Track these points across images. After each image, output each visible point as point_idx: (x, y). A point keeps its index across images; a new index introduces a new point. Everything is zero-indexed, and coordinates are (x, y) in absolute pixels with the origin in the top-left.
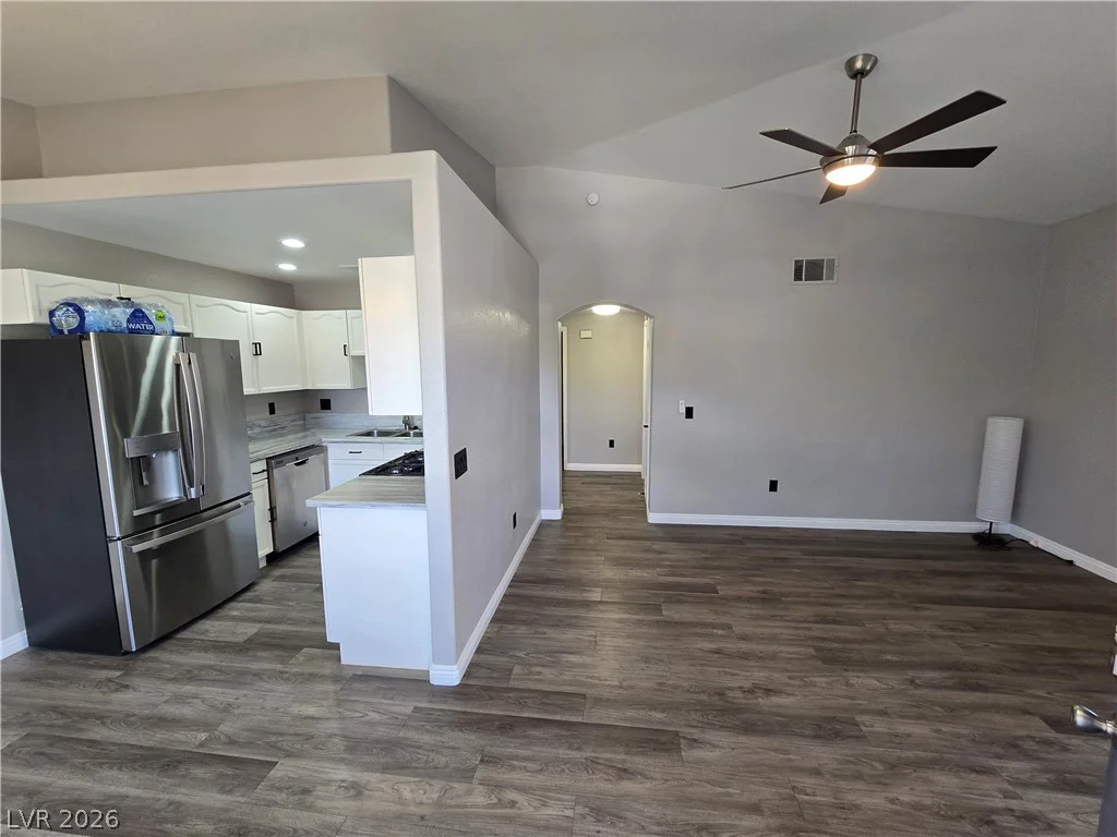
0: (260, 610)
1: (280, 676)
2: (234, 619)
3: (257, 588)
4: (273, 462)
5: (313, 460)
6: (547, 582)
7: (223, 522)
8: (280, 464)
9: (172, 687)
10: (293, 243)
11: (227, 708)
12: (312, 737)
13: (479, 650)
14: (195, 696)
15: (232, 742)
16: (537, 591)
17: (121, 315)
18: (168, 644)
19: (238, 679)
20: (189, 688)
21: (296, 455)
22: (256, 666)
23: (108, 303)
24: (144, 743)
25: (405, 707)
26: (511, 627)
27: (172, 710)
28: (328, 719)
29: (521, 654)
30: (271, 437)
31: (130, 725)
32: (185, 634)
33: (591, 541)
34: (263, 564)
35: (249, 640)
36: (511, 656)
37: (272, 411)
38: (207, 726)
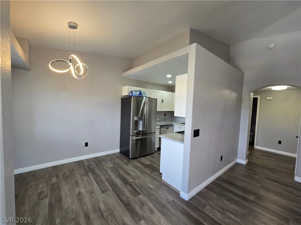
0: (152, 159)
1: (149, 175)
2: (147, 159)
3: (154, 154)
4: (162, 126)
5: (170, 128)
6: (231, 184)
7: (151, 137)
8: (163, 127)
9: (133, 168)
10: (169, 76)
11: (138, 177)
12: (149, 193)
13: (198, 194)
14: (135, 172)
15: (136, 185)
16: (226, 185)
17: (138, 93)
18: (136, 160)
19: (142, 172)
20: (135, 170)
21: (166, 126)
22: (146, 171)
23: (136, 91)
24: (124, 176)
25: (171, 198)
26: (211, 192)
27: (131, 172)
28: (154, 191)
29: (211, 203)
30: (164, 121)
31: (125, 172)
32: (139, 159)
33: (257, 177)
34: (157, 150)
35: (148, 165)
36: (207, 202)
37: (165, 116)
38: (134, 179)
